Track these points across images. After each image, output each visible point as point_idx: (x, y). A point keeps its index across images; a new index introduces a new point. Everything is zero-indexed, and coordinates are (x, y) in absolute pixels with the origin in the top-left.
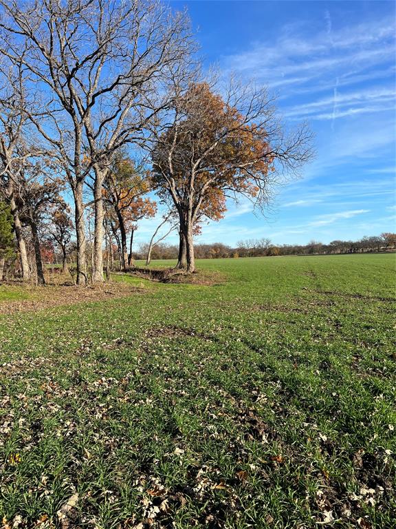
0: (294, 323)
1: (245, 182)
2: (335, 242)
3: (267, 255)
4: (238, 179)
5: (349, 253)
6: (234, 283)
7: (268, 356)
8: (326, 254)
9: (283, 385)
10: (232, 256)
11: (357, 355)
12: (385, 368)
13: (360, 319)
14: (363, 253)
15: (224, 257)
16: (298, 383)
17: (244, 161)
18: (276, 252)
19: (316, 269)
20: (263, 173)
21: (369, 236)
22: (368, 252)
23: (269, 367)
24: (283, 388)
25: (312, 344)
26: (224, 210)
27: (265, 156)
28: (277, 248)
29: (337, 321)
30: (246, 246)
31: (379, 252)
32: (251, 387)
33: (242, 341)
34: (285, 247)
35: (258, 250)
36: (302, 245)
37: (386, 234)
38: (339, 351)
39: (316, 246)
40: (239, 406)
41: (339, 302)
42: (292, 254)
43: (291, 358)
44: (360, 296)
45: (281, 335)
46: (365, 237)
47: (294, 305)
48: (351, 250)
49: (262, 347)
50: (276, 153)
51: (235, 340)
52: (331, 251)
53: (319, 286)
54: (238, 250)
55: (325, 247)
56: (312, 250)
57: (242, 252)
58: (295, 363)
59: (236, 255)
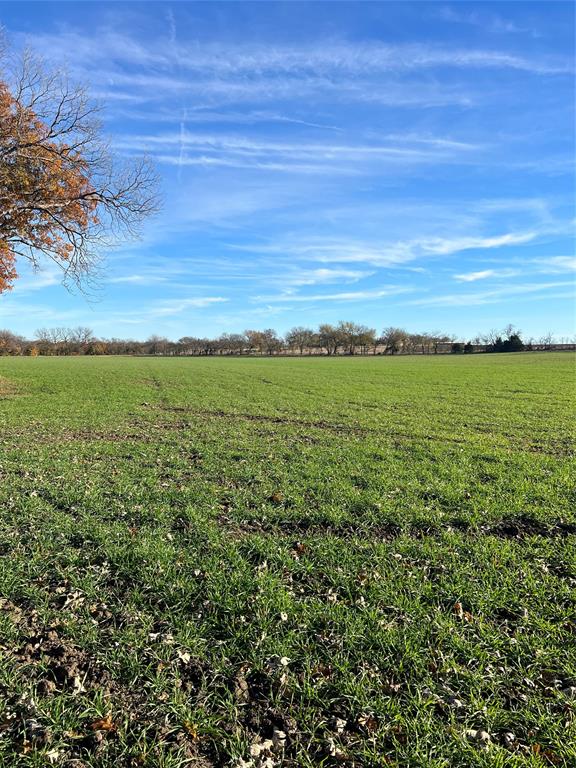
0: (130, 458)
1: (50, 235)
2: (185, 339)
3: (87, 354)
4: (37, 227)
5: (203, 355)
6: (31, 395)
7: (86, 518)
8: (174, 356)
9: (113, 569)
10: (27, 353)
11: (226, 502)
12: (265, 518)
13: (226, 447)
14: (221, 355)
15: (12, 353)
16: (139, 561)
17: (47, 200)
18: (100, 349)
19: (160, 377)
20: (80, 225)
21: (229, 334)
22: (228, 355)
23: (88, 538)
24: (113, 575)
25: (158, 490)
26: (12, 276)
27: (82, 197)
28: (102, 344)
29: (194, 451)
30: (51, 338)
31: (241, 355)
32: (55, 581)
33: (40, 496)
34: (114, 343)
35: (71, 344)
36: (140, 341)
37: (251, 332)
38: (200, 498)
39: (160, 342)
40: (30, 622)
41: (195, 423)
42: (124, 353)
43: (126, 518)
44: (222, 414)
45: (109, 480)
46: (225, 334)
47: (130, 430)
48: (206, 351)
49: (75, 503)
50: (101, 196)
51: (27, 494)
52: (180, 351)
53: (164, 400)
54: (38, 343)
55: (171, 345)
56: (153, 348)
57: (45, 348)
58: (132, 525)
59: (35, 351)
